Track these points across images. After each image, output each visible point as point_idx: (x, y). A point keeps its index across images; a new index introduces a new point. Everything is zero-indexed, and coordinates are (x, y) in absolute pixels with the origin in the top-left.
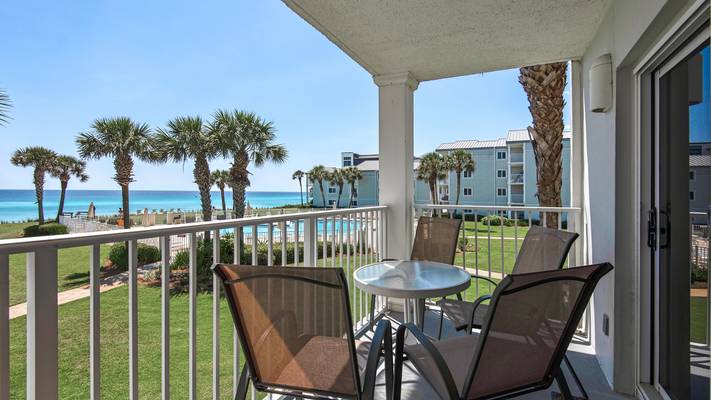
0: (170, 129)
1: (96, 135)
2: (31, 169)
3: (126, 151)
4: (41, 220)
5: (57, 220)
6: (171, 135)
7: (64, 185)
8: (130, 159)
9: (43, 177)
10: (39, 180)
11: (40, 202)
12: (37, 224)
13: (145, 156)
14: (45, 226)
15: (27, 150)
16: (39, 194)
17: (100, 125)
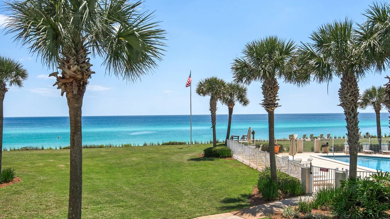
0: (314, 42)
1: (247, 59)
2: (208, 97)
3: (272, 74)
4: (215, 142)
5: (225, 144)
6: (315, 50)
7: (231, 111)
8: (276, 82)
9: (216, 104)
10: (213, 108)
11: (214, 127)
12: (212, 146)
13: (289, 77)
14: (217, 148)
15: (206, 80)
16: (213, 118)
17: (250, 48)
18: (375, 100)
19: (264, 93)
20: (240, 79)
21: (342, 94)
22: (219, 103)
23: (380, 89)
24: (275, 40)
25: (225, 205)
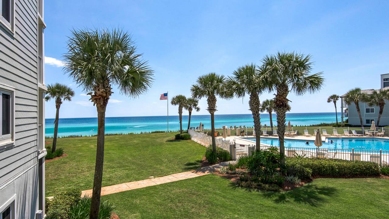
0: (235, 76)
1: (199, 85)
2: (178, 106)
3: (213, 93)
4: (181, 131)
5: (187, 132)
6: (235, 80)
7: (190, 113)
8: (215, 98)
9: (182, 110)
10: (180, 112)
11: (181, 122)
12: (180, 133)
13: (222, 94)
14: (183, 134)
15: (176, 97)
16: (181, 118)
17: (200, 79)
18: (268, 106)
19: (208, 103)
20: (195, 96)
21: (251, 103)
22: (184, 109)
23: (271, 101)
24: (214, 75)
25: (187, 167)
